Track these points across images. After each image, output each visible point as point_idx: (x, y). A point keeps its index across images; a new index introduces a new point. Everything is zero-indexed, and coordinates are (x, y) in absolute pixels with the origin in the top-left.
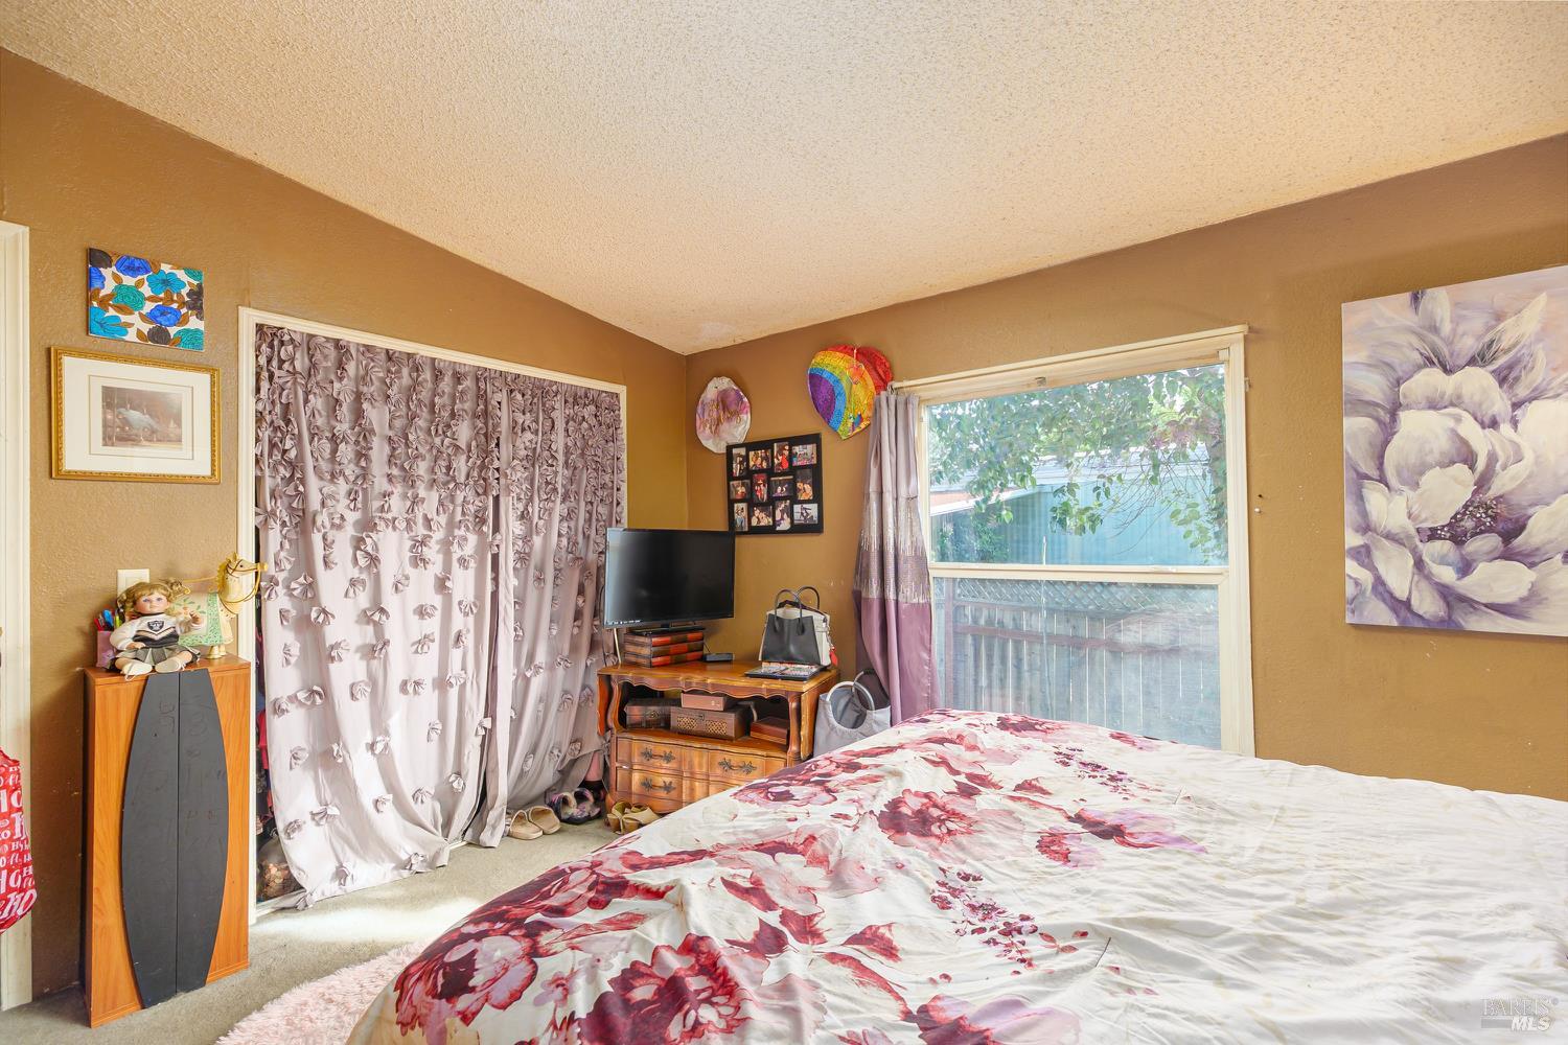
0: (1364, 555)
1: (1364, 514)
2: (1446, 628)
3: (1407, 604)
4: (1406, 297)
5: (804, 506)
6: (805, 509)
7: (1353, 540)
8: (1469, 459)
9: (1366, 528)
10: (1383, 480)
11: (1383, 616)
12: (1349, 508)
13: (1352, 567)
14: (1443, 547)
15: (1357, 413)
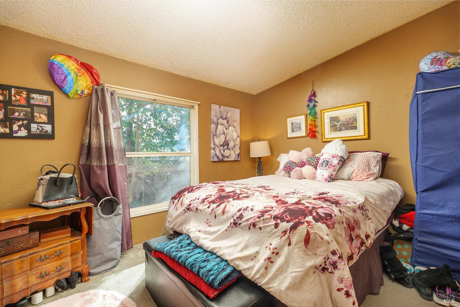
0: (214, 149)
1: (214, 142)
2: (222, 161)
3: (219, 157)
4: (219, 106)
5: (40, 125)
6: (41, 127)
7: (213, 146)
8: (224, 134)
9: (214, 144)
10: (216, 136)
11: (216, 159)
12: (212, 141)
13: (212, 151)
14: (222, 147)
15: (213, 124)
